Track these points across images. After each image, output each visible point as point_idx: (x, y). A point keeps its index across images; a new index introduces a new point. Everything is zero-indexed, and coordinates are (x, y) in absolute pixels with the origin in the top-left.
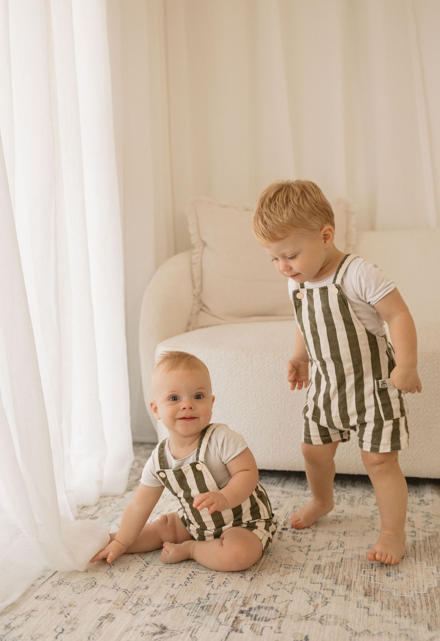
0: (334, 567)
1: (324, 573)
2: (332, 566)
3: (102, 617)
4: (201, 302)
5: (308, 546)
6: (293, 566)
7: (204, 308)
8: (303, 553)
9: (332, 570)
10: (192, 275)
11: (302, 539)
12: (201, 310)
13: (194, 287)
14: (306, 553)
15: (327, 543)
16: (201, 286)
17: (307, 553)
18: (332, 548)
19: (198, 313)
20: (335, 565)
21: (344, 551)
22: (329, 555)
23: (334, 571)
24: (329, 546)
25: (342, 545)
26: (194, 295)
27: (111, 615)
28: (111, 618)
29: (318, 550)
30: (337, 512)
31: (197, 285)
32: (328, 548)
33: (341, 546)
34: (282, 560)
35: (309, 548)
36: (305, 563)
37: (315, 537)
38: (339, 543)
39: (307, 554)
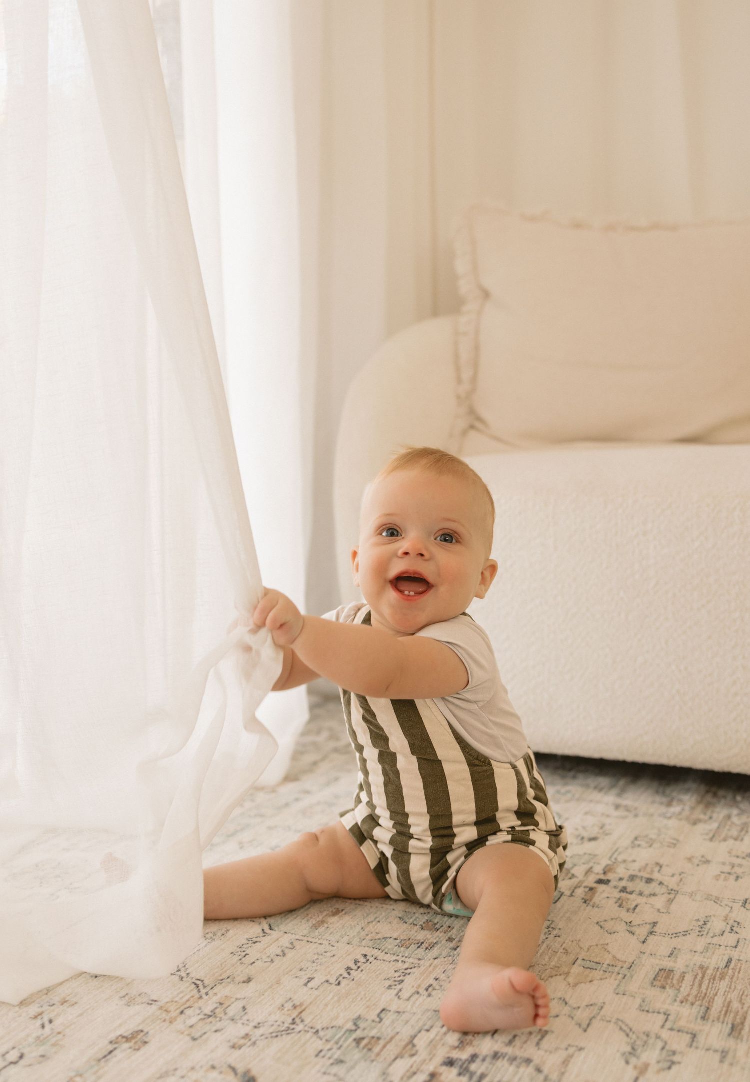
0: (707, 978)
1: (679, 990)
2: (700, 975)
3: (120, 1038)
4: (472, 411)
5: (650, 924)
6: (605, 966)
7: (478, 424)
8: (635, 937)
9: (700, 986)
10: (457, 357)
11: (639, 907)
12: (472, 427)
13: (459, 381)
14: (643, 939)
15: (698, 920)
16: (474, 379)
17: (646, 939)
18: (708, 933)
19: (464, 433)
20: (710, 972)
21: (738, 942)
22: (700, 948)
23: (704, 987)
24: (702, 928)
25: (734, 929)
26: (458, 397)
27: (142, 1034)
28: (139, 1042)
29: (672, 935)
30: (735, 856)
31: (466, 375)
32: (700, 932)
33: (732, 930)
34: (581, 948)
35: (653, 928)
36: (635, 960)
37: (671, 904)
38: (728, 924)
39: (644, 942)
